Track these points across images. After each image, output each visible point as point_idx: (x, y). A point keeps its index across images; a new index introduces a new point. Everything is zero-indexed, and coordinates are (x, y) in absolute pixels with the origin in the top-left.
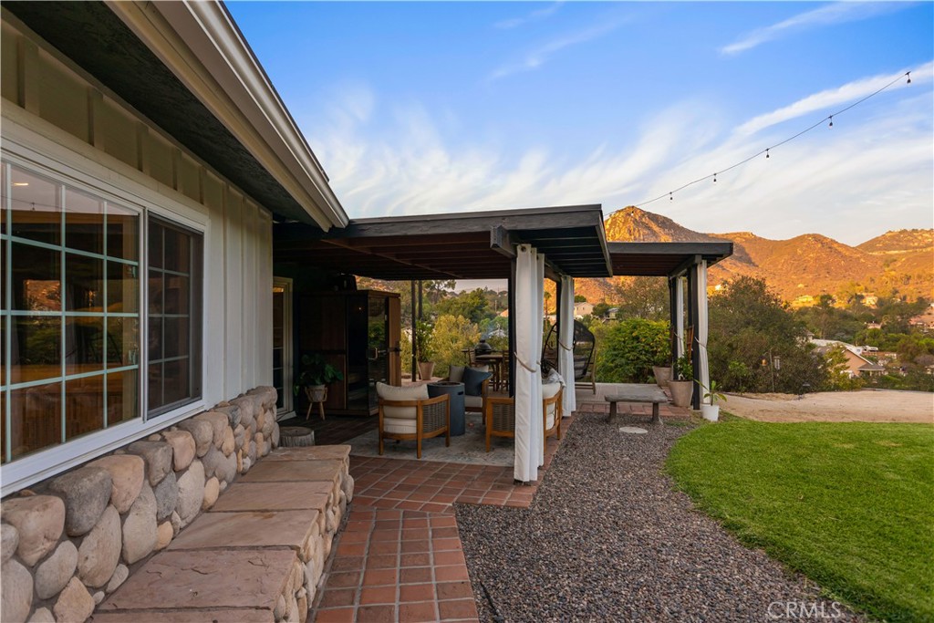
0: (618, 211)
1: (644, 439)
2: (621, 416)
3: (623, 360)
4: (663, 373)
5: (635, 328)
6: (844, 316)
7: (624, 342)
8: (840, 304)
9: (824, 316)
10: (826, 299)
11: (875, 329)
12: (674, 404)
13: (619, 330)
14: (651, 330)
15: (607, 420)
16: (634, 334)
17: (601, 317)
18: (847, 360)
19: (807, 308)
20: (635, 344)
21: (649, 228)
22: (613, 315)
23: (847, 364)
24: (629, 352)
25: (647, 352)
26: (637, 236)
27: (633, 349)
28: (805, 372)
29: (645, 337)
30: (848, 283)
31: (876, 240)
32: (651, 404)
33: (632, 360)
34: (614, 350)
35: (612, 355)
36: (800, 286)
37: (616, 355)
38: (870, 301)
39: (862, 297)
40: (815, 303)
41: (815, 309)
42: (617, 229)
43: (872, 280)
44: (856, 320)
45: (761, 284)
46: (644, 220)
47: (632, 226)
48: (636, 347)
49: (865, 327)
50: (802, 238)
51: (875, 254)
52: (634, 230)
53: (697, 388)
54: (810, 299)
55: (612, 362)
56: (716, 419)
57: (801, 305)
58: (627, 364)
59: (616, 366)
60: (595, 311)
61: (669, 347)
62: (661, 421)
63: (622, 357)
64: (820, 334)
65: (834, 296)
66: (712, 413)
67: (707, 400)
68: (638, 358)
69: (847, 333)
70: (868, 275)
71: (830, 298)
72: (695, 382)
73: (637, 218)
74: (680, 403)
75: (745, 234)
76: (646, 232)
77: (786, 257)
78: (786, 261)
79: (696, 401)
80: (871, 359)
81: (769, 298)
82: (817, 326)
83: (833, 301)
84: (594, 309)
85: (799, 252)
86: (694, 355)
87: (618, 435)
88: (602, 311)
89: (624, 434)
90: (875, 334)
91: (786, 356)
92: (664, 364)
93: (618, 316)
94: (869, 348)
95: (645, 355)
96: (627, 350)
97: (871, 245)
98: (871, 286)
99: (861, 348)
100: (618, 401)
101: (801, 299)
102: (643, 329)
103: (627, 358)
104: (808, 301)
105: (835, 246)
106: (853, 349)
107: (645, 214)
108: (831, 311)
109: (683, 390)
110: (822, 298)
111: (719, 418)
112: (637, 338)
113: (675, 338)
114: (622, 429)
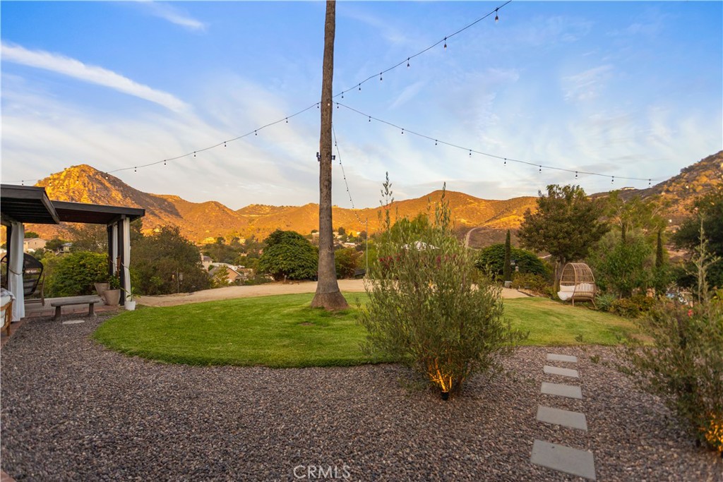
0: (72, 167)
1: (80, 325)
2: (64, 315)
3: (72, 281)
4: (102, 287)
5: (82, 258)
6: (230, 249)
7: (73, 268)
8: (227, 243)
9: (219, 249)
10: (220, 239)
11: (243, 257)
12: (107, 304)
13: (68, 260)
14: (95, 259)
15: (53, 319)
16: (81, 263)
17: (55, 250)
18: (228, 274)
19: (211, 245)
20: (82, 269)
21: (102, 184)
22: (66, 249)
23: (228, 276)
24: (77, 275)
25: (92, 274)
26: (91, 188)
27: (81, 273)
28: (197, 280)
29: (91, 264)
30: (232, 231)
31: (245, 208)
32: (88, 305)
33: (79, 281)
34: (64, 274)
35: (62, 278)
36: (207, 231)
37: (66, 278)
38: (242, 241)
39: (238, 239)
40: (215, 241)
41: (214, 245)
42: (72, 180)
43: (243, 230)
44: (235, 251)
45: (177, 230)
46: (97, 177)
47: (86, 180)
48: (83, 272)
49: (240, 255)
50: (208, 203)
51: (245, 216)
52: (88, 183)
53: (123, 293)
54: (213, 239)
55: (62, 283)
56: (134, 309)
57: (207, 243)
58: (75, 284)
59: (65, 286)
60: (49, 245)
61: (107, 270)
62: (95, 314)
63: (71, 279)
64: (217, 260)
65: (225, 238)
66: (131, 305)
67: (128, 299)
68: (85, 279)
69: (231, 258)
70: (242, 227)
71: (223, 239)
72: (121, 290)
73: (91, 174)
74: (111, 303)
75: (175, 196)
76: (99, 186)
77: (200, 213)
78: (199, 216)
79: (122, 301)
80: (241, 272)
81: (180, 239)
82: (216, 255)
83: (225, 241)
84: (47, 244)
85: (207, 211)
86: (121, 273)
87: (62, 326)
88: (56, 245)
89: (65, 325)
90: (244, 259)
91: (187, 272)
92: (103, 281)
93: (72, 250)
94: (240, 266)
95: (90, 277)
96: (75, 274)
97: (243, 211)
98: (243, 233)
99: (236, 267)
100: (62, 305)
101: (207, 239)
102: (89, 259)
103: (75, 280)
104: (211, 240)
105: (226, 209)
106: (233, 268)
107: (97, 172)
108: (223, 247)
109: (113, 295)
110: (219, 239)
111: (136, 308)
112: (84, 266)
113: (111, 265)
114: (64, 323)
